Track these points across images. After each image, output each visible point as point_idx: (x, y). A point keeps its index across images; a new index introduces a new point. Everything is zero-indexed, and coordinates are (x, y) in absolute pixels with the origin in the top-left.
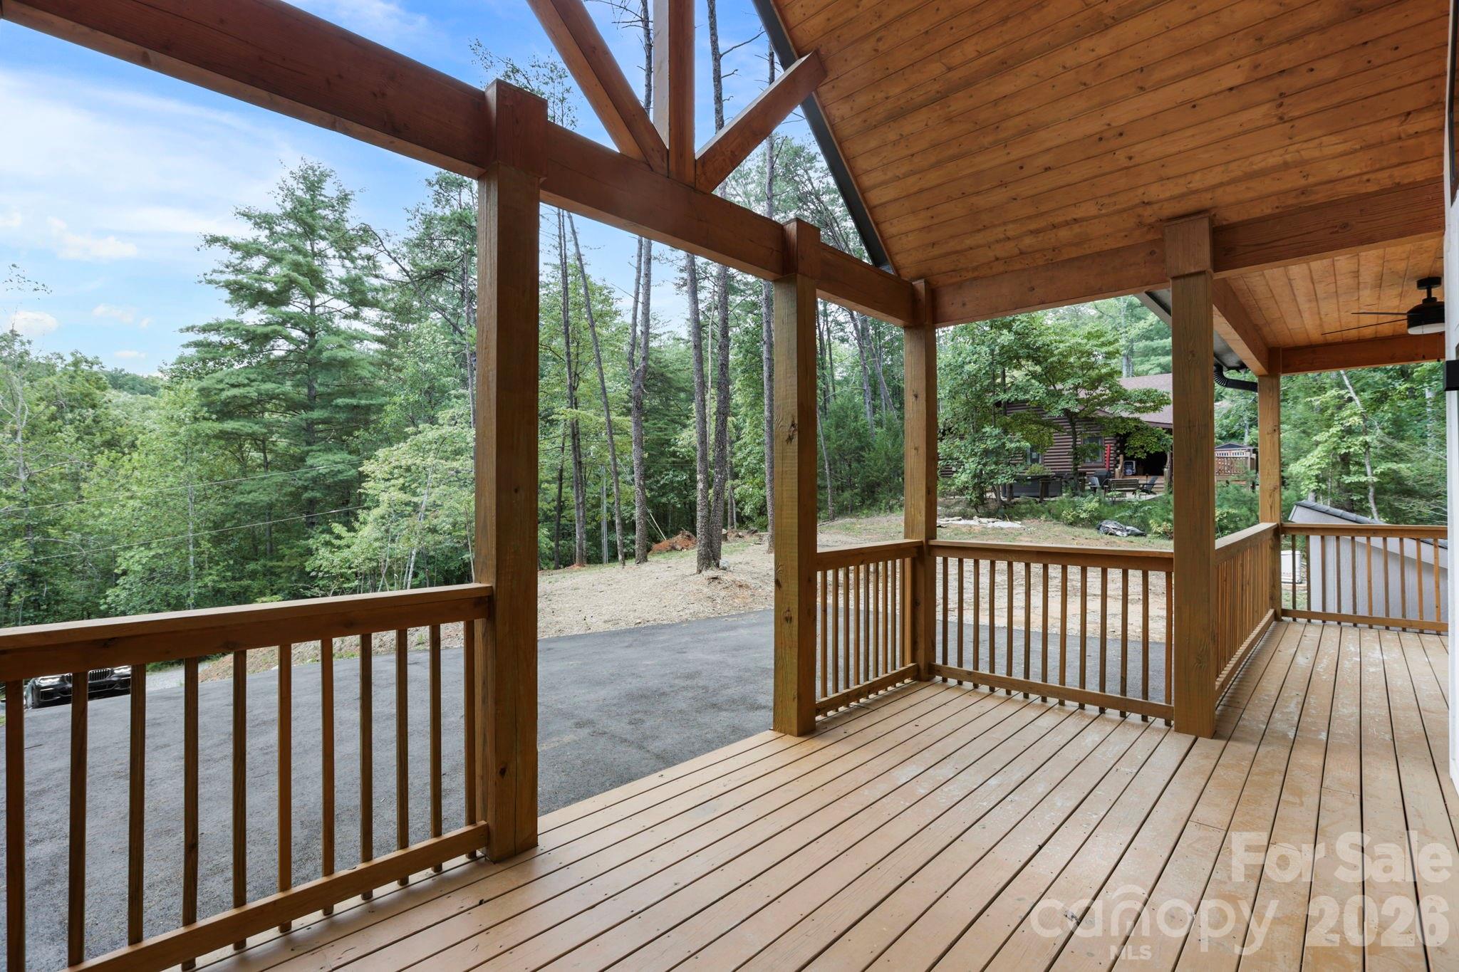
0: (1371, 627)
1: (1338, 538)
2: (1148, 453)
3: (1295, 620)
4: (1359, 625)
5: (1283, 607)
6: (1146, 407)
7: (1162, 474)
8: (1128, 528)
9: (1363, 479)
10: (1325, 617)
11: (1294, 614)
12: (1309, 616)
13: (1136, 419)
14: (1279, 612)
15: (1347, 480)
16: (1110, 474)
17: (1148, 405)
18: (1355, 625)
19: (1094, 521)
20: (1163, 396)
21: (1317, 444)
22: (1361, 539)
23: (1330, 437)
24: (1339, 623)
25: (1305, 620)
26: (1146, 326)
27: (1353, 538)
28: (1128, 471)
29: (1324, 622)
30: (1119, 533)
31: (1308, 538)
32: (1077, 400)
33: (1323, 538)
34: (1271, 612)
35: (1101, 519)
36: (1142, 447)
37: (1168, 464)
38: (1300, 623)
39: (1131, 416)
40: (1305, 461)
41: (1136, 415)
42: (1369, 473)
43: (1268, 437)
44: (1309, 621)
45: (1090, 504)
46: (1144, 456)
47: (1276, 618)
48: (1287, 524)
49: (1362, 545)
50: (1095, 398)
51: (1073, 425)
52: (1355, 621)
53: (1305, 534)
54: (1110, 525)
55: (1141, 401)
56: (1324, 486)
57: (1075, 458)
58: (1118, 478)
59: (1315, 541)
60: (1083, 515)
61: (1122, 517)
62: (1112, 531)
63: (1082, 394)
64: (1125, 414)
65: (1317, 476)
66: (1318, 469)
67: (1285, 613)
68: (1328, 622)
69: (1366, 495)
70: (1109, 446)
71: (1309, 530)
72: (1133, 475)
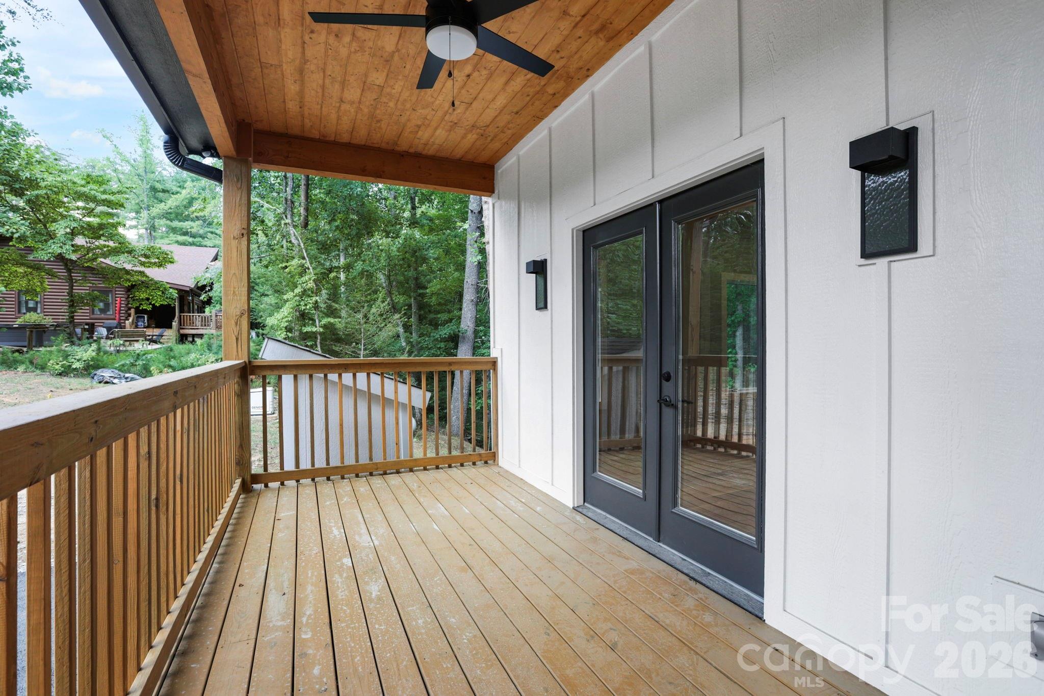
0: (343, 478)
1: (311, 377)
2: (153, 305)
3: (266, 486)
4: (332, 478)
5: (253, 472)
6: (151, 263)
7: (170, 327)
8: (127, 375)
9: (314, 329)
10: (298, 475)
11: (264, 478)
12: (282, 477)
13: (142, 273)
14: (248, 478)
15: (305, 329)
16: (120, 326)
17: (153, 261)
18: (328, 479)
19: (90, 369)
20: (167, 254)
21: (287, 301)
22: (333, 377)
23: (295, 296)
24: (313, 480)
25: (277, 484)
26: (166, 208)
27: (326, 376)
28: (140, 323)
29: (298, 481)
30: (116, 381)
31: (280, 378)
32: (73, 246)
33: (296, 377)
34: (238, 483)
35: (97, 367)
36: (148, 299)
37: (176, 319)
38: (273, 489)
39: (135, 269)
40: (278, 316)
41: (142, 269)
42: (318, 326)
43: (234, 243)
44: (282, 484)
45: (85, 353)
46: (149, 308)
47: (246, 488)
48: (257, 362)
49: (333, 383)
50: (98, 247)
51: (69, 271)
52: (329, 473)
53: (277, 373)
54: (106, 374)
55: (146, 256)
56: (290, 335)
57: (72, 306)
58: (128, 328)
59: (287, 380)
60: (76, 365)
61: (123, 365)
62: (107, 379)
63: (80, 241)
64: (128, 267)
65: (286, 328)
66: (286, 322)
67: (256, 479)
68: (301, 481)
69: (316, 342)
70: (118, 298)
71: (280, 368)
72: (144, 327)
